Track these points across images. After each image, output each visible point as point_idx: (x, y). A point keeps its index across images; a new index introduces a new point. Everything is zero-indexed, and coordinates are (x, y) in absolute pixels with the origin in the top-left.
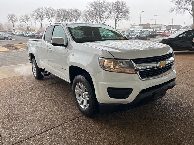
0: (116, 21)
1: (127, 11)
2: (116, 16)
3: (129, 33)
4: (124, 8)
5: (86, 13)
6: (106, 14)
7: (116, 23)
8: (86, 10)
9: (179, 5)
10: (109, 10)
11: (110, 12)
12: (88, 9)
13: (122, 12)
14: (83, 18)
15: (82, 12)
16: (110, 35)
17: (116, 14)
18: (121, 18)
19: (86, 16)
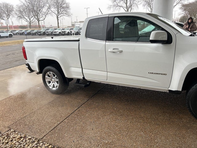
0: (58, 18)
1: (68, 7)
2: (57, 12)
3: (79, 30)
4: (64, 4)
5: (19, 7)
6: (44, 10)
7: (58, 20)
8: (20, 5)
9: (115, 3)
10: (48, 5)
11: (49, 8)
12: (22, 4)
13: (63, 8)
14: (16, 13)
15: (15, 6)
16: (58, 32)
17: (57, 10)
18: (62, 15)
19: (20, 12)
